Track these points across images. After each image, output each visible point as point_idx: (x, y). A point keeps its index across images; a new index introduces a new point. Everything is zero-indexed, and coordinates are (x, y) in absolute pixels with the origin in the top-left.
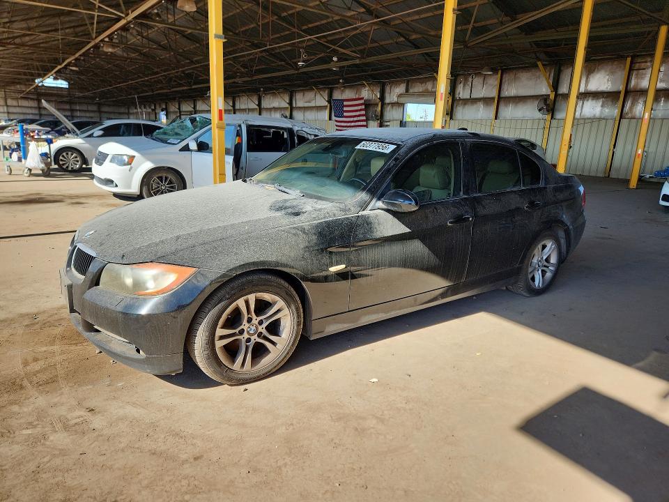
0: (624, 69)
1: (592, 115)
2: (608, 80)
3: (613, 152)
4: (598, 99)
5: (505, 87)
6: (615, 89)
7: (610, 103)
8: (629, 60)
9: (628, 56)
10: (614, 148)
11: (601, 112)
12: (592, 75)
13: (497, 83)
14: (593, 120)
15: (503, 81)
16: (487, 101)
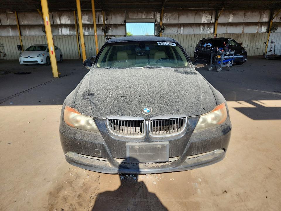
0: (74, 15)
1: (67, 34)
2: (69, 20)
3: (80, 49)
4: (67, 27)
5: (21, 20)
6: (72, 24)
7: (72, 29)
8: (74, 11)
9: (74, 10)
10: (79, 47)
11: (70, 33)
12: (61, 17)
13: (16, 17)
14: (67, 36)
15: (19, 17)
16: (13, 27)
